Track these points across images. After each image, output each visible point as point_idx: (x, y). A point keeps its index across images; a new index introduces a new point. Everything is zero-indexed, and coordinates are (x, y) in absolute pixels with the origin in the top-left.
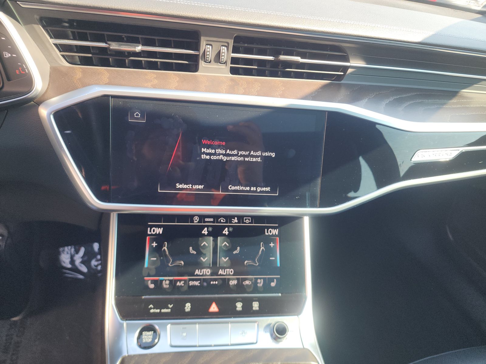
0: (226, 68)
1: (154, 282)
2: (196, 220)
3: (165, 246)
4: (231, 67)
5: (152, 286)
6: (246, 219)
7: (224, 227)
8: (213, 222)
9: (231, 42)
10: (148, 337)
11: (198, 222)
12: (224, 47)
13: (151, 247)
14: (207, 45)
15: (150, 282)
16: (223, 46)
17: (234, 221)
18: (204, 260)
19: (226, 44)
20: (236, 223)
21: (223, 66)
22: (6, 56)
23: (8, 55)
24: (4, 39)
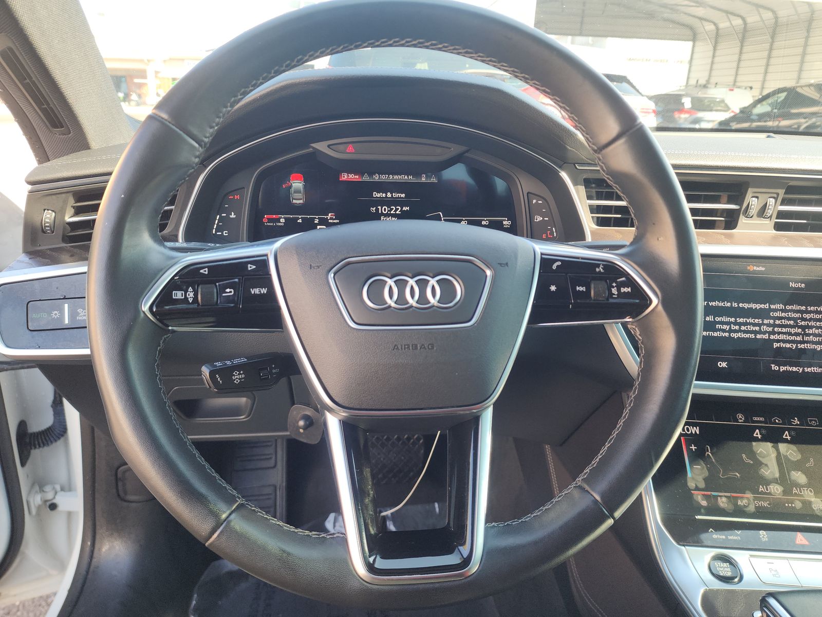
0: (769, 224)
1: (707, 497)
2: (741, 419)
3: (708, 451)
4: (776, 222)
5: (704, 503)
6: (811, 421)
7: (784, 430)
8: (765, 422)
9: (781, 192)
10: (725, 570)
11: (744, 422)
12: (771, 199)
13: (690, 451)
14: (752, 197)
15: (699, 497)
16: (770, 197)
17: (794, 422)
18: (767, 474)
19: (775, 196)
20: (797, 425)
21: (767, 222)
22: (537, 219)
23: (539, 219)
24: (541, 202)
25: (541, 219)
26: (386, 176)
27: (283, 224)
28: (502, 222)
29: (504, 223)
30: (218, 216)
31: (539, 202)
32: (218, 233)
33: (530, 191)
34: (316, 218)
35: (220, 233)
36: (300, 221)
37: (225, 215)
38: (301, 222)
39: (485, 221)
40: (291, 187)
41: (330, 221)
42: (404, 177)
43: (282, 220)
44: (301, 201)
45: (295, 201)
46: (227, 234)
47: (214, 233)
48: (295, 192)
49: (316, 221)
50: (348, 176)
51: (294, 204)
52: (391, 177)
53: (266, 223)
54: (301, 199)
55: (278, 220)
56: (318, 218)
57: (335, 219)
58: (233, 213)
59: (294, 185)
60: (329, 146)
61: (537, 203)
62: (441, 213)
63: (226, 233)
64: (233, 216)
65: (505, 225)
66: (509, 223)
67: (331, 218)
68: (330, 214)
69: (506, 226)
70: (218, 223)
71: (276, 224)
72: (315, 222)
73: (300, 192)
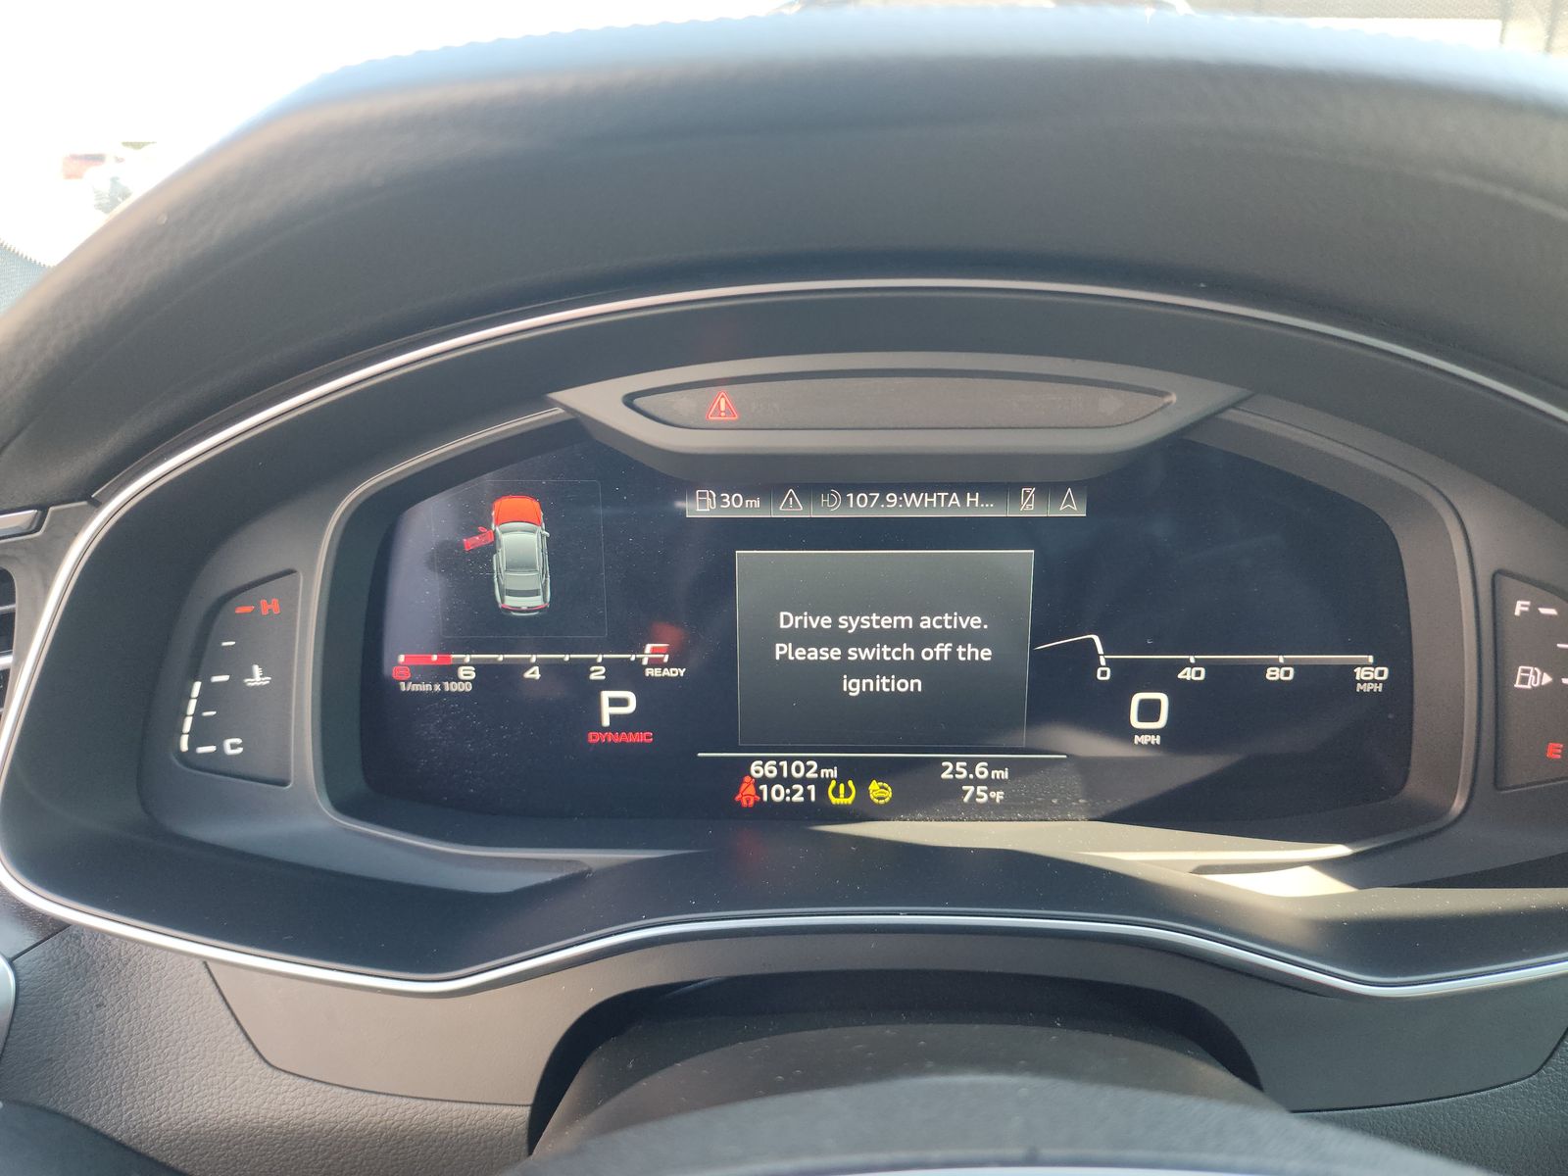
22: (1524, 680)
23: (1532, 678)
24: (1552, 612)
25: (1547, 679)
26: (871, 499)
27: (468, 687)
28: (1349, 670)
29: (1360, 674)
30: (197, 686)
31: (1543, 611)
32: (201, 750)
33: (1507, 566)
34: (594, 662)
35: (212, 749)
36: (533, 674)
37: (225, 678)
38: (537, 676)
39: (1280, 666)
40: (492, 548)
41: (649, 672)
42: (947, 499)
43: (467, 673)
44: (537, 601)
45: (511, 602)
46: (240, 750)
47: (184, 747)
48: (511, 567)
49: (598, 674)
50: (720, 500)
51: (508, 610)
52: (892, 499)
53: (406, 682)
54: (534, 593)
55: (451, 673)
56: (605, 663)
57: (669, 665)
58: (257, 670)
59: (504, 538)
60: (629, 401)
61: (1532, 614)
62: (1096, 639)
63: (233, 746)
64: (258, 678)
65: (1362, 682)
66: (1381, 674)
67: (653, 664)
68: (649, 647)
69: (1366, 688)
70: (199, 709)
71: (442, 687)
72: (593, 677)
73: (530, 567)
